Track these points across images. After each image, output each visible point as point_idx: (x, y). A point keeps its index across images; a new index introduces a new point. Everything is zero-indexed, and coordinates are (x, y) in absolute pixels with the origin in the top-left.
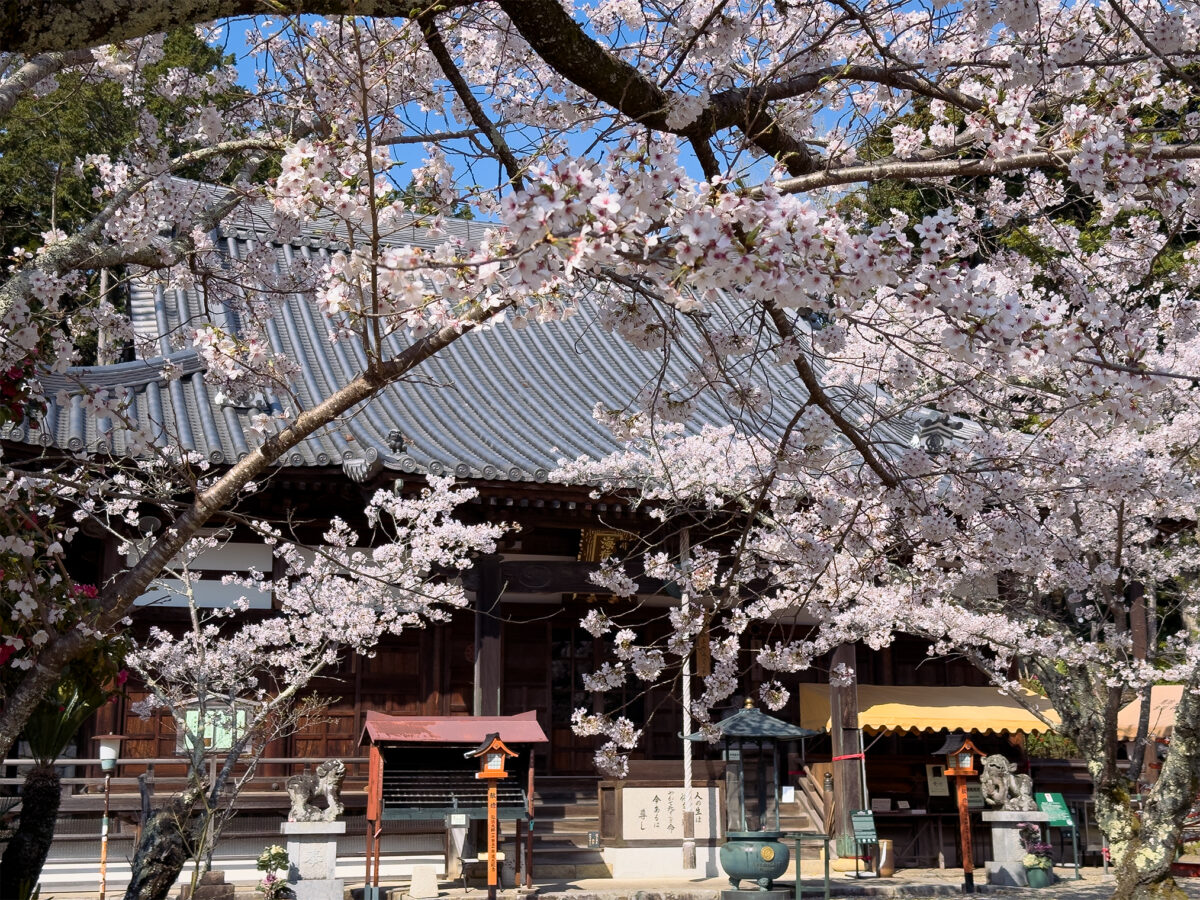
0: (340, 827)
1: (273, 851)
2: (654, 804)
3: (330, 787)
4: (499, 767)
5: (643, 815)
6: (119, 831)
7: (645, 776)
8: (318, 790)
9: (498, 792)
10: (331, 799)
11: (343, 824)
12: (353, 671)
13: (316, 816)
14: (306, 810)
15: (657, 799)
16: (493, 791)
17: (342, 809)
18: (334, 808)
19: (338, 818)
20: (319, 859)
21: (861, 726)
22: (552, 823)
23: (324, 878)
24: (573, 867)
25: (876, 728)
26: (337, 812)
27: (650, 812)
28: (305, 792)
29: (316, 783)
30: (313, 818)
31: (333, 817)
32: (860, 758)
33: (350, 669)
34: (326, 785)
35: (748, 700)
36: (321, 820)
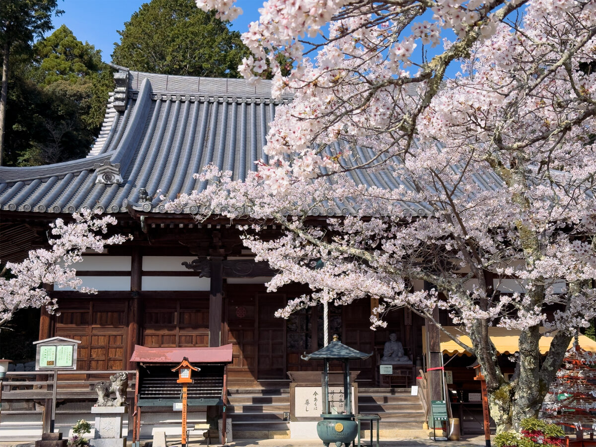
0: (122, 410)
1: (81, 423)
2: (314, 397)
3: (118, 388)
4: (188, 377)
5: (307, 403)
6: (35, 410)
7: (308, 381)
8: (111, 389)
9: (188, 390)
10: (118, 394)
11: (123, 408)
12: (175, 323)
13: (110, 403)
14: (104, 400)
15: (316, 394)
16: (185, 389)
17: (123, 399)
18: (120, 399)
19: (122, 405)
20: (111, 427)
21: (441, 351)
22: (262, 407)
23: (114, 437)
24: (267, 432)
25: (451, 351)
26: (121, 401)
27: (312, 401)
28: (103, 390)
29: (110, 385)
30: (108, 404)
31: (119, 404)
32: (441, 370)
33: (174, 322)
34: (116, 386)
35: (335, 336)
36: (112, 406)
